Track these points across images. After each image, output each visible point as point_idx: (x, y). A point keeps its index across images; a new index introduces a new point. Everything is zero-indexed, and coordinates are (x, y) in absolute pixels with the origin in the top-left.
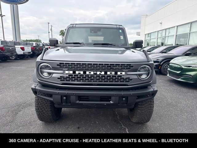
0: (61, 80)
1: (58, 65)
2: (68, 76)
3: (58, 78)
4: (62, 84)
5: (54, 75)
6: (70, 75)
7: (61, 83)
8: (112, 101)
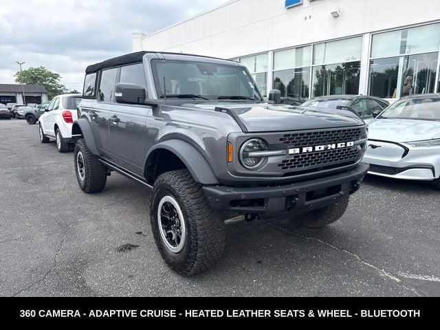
0: (283, 168)
1: (281, 140)
2: (293, 158)
3: (279, 165)
4: (283, 176)
5: (270, 160)
6: (296, 156)
7: (283, 174)
8: (343, 191)
